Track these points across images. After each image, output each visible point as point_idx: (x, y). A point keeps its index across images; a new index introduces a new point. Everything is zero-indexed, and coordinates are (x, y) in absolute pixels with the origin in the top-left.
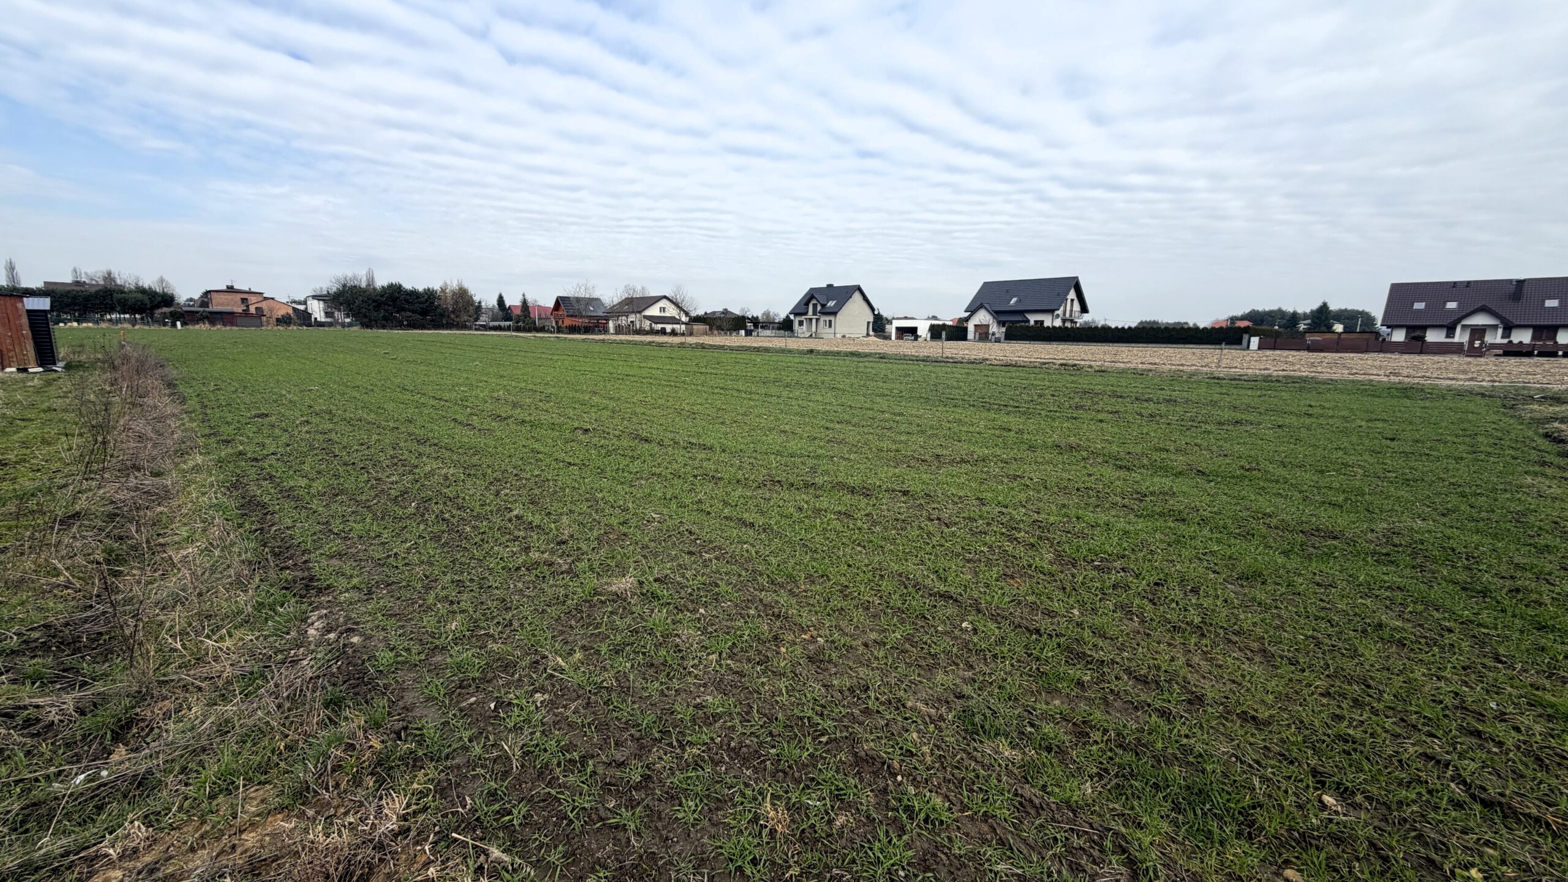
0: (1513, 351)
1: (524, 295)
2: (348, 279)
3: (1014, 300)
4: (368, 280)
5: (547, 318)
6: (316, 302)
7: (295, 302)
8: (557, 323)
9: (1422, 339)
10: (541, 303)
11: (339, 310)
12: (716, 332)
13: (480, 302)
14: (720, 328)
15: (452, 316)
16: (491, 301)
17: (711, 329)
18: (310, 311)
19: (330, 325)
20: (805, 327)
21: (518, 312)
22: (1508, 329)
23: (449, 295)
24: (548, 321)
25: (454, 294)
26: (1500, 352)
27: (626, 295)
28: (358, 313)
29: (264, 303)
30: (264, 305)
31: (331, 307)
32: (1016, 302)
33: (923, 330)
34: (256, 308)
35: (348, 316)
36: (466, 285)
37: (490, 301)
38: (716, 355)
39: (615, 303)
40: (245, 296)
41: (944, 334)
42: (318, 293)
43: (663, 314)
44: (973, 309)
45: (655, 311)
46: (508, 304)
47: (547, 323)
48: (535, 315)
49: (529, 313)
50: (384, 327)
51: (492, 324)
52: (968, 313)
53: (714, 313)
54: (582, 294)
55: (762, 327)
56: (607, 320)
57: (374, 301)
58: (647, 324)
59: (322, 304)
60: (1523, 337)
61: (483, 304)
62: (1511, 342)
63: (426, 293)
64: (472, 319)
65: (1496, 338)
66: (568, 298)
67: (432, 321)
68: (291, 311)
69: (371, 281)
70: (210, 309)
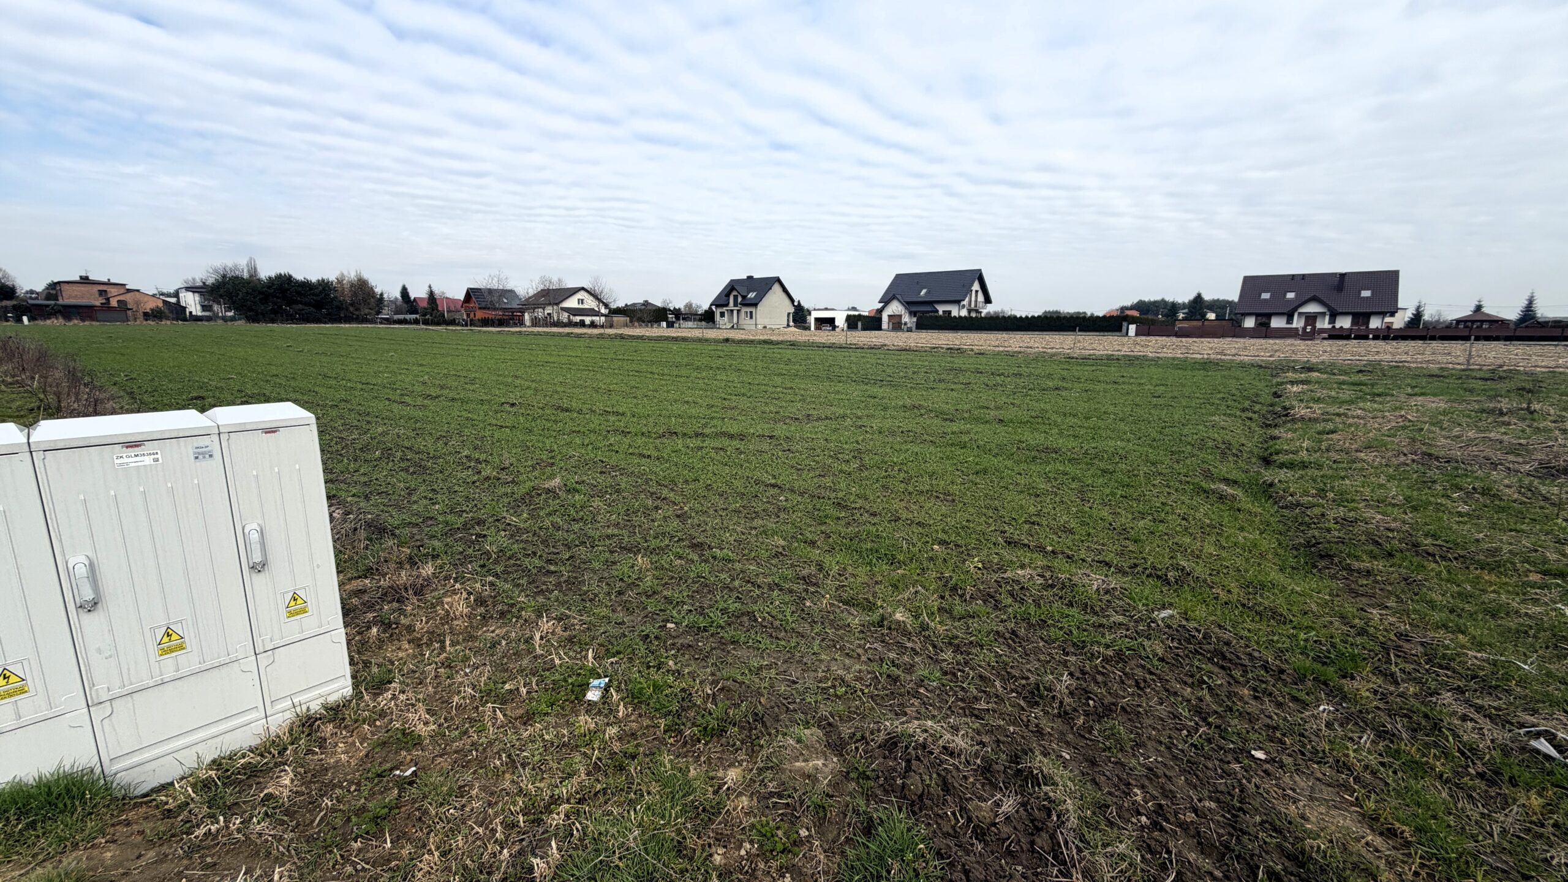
0: (1336, 335)
1: (430, 287)
2: (228, 269)
3: (923, 292)
4: (249, 271)
5: (458, 311)
6: (190, 294)
7: (163, 294)
8: (468, 315)
9: (1267, 325)
10: (450, 295)
11: (219, 303)
12: (636, 324)
13: (382, 295)
14: (641, 320)
15: (351, 309)
16: (394, 293)
17: (631, 321)
18: (183, 304)
19: (209, 319)
20: (726, 318)
21: (425, 304)
22: (1333, 317)
23: (347, 286)
24: (458, 314)
25: (352, 285)
26: (1326, 335)
27: (541, 287)
28: (242, 306)
29: (129, 295)
30: (128, 297)
31: (209, 300)
32: (926, 293)
33: (841, 321)
34: (118, 301)
35: (229, 309)
36: (366, 276)
37: (392, 292)
38: (634, 344)
39: (530, 295)
40: (104, 288)
41: (860, 324)
42: (190, 284)
43: (581, 306)
44: (886, 300)
45: (572, 303)
46: (412, 296)
47: (457, 316)
48: (443, 307)
49: (437, 306)
50: (273, 321)
51: (396, 317)
52: (882, 304)
53: (634, 305)
54: (495, 285)
55: (683, 319)
56: (523, 312)
57: (260, 293)
58: (564, 317)
59: (197, 297)
60: (1345, 323)
61: (385, 296)
62: (1334, 327)
63: (320, 285)
64: (373, 312)
65: (1324, 324)
66: (480, 289)
67: (329, 314)
68: (161, 305)
69: (253, 272)
70: (60, 302)
